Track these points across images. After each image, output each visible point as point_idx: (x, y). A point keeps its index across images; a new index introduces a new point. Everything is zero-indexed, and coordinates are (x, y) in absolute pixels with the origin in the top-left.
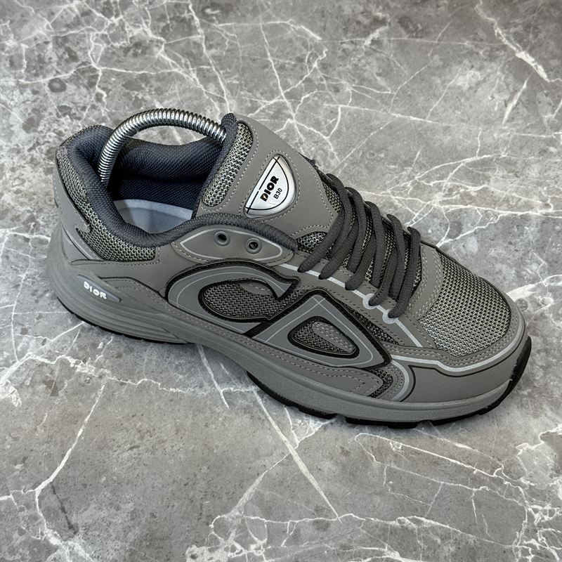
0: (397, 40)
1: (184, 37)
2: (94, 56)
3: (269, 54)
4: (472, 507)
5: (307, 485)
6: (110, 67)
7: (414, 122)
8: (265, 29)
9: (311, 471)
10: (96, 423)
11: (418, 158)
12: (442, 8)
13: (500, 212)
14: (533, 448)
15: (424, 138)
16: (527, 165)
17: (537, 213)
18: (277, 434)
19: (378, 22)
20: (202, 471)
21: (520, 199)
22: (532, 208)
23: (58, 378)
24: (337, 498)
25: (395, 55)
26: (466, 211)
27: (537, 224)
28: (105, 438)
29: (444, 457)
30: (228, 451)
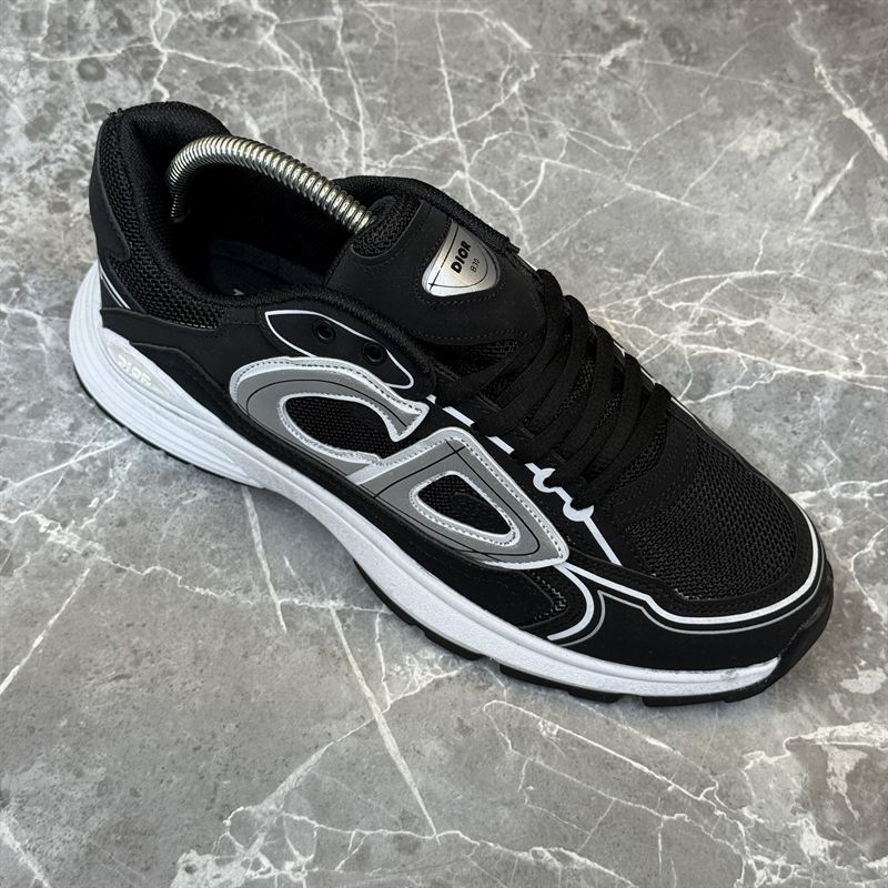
0: (655, 65)
1: (310, 15)
2: (159, 30)
3: (442, 61)
4: (657, 846)
5: (393, 774)
6: (182, 50)
7: (661, 201)
8: (442, 19)
9: (404, 751)
10: (66, 630)
11: (658, 262)
12: (736, 22)
13: (778, 366)
14: (772, 761)
15: (673, 231)
16: (833, 294)
17: (838, 375)
18: (358, 684)
19: (627, 31)
20: (227, 730)
21: (813, 350)
22: (830, 366)
23: (16, 547)
24: (439, 802)
25: (647, 88)
26: (722, 358)
27: (835, 394)
28: (76, 656)
29: (624, 758)
30: (273, 702)
